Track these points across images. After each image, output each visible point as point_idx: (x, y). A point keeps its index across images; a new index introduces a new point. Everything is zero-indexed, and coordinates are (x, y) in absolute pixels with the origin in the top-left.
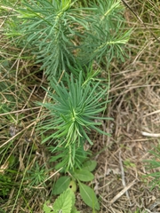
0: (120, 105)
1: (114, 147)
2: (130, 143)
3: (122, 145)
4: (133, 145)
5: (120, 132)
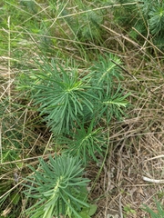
0: (121, 149)
1: (114, 193)
2: (131, 188)
3: (123, 190)
4: (134, 190)
5: (121, 177)
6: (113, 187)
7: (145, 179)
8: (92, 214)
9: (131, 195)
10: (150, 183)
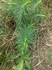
1: (36, 49)
2: (42, 48)
3: (39, 48)
4: (43, 48)
5: (39, 44)
6: (36, 47)
7: (46, 45)
8: (29, 56)
9: (42, 50)
10: (48, 46)
